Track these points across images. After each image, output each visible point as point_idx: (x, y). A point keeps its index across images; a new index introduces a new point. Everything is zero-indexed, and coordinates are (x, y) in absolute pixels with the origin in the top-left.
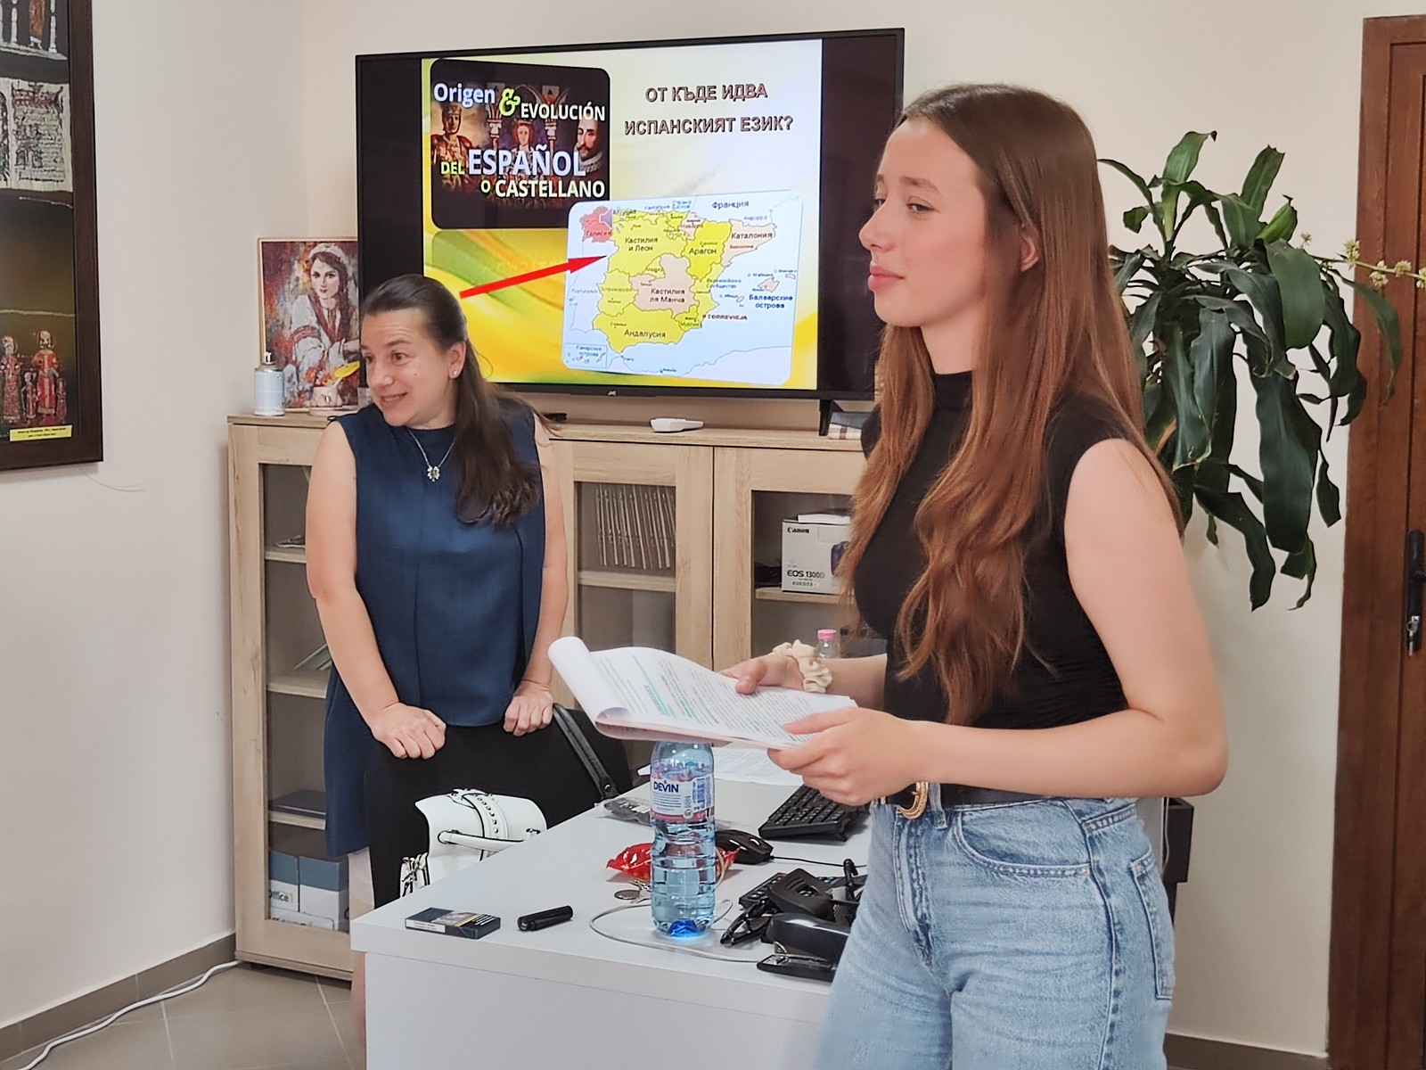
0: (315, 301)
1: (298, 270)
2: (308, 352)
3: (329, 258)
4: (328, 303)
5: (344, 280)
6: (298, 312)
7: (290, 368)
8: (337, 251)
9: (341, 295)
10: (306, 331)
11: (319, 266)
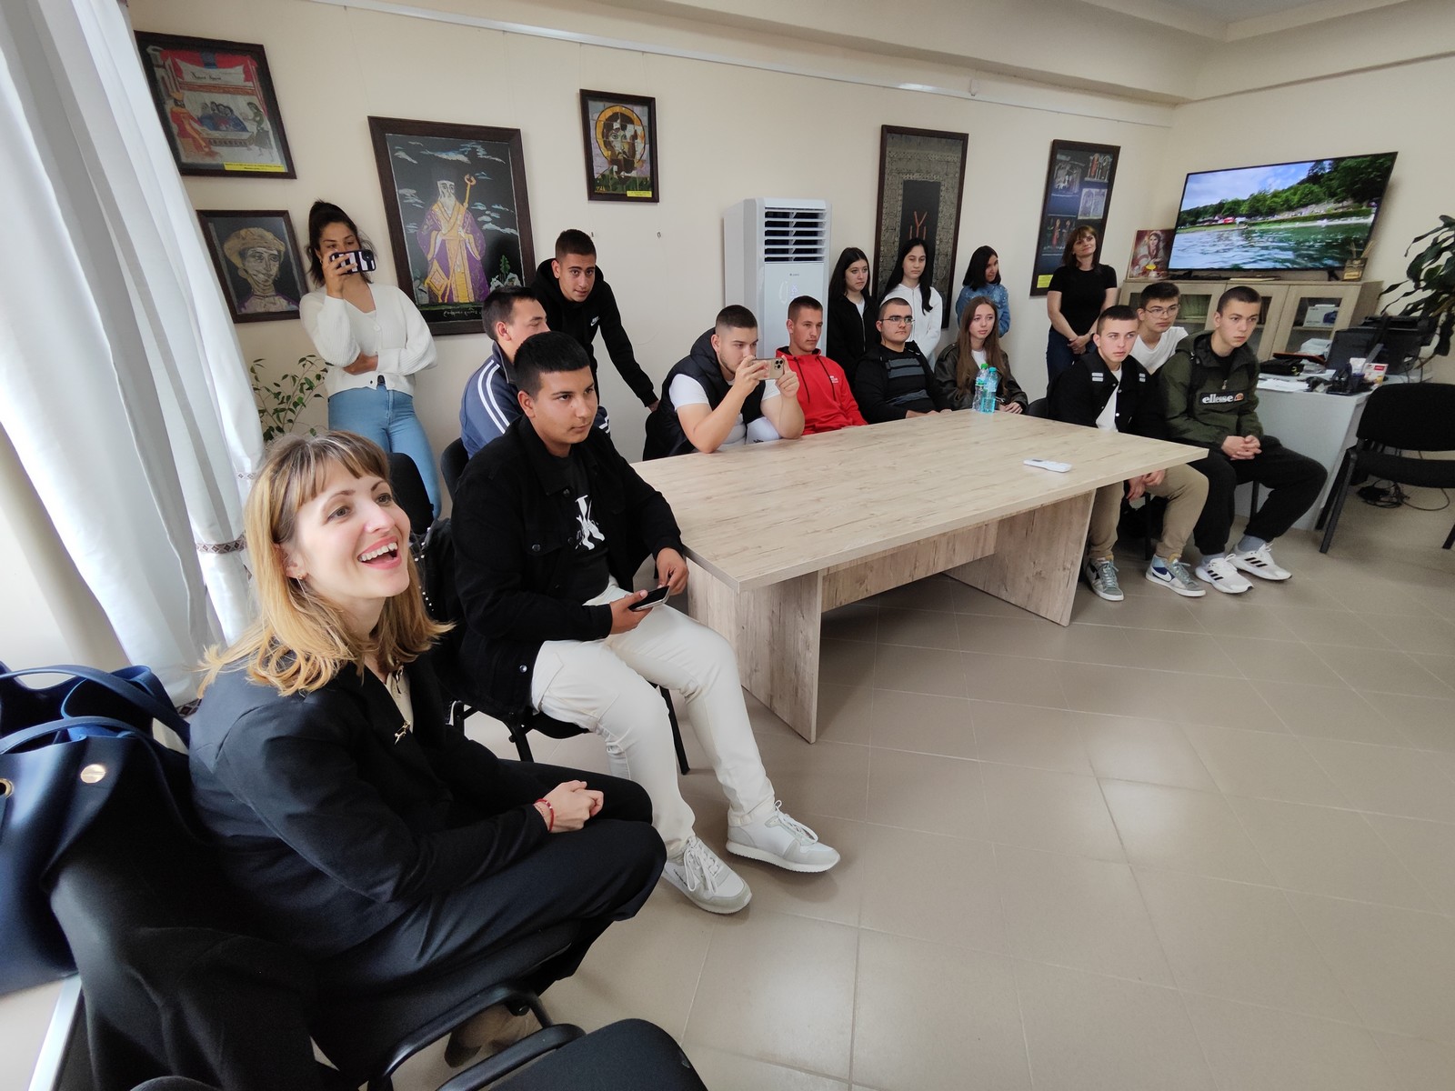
0: (1149, 247)
1: (1146, 238)
2: (1143, 262)
3: (1156, 235)
4: (1153, 247)
5: (1159, 241)
6: (1143, 250)
7: (1137, 267)
8: (1159, 233)
9: (1157, 246)
10: (1145, 256)
11: (1153, 237)
